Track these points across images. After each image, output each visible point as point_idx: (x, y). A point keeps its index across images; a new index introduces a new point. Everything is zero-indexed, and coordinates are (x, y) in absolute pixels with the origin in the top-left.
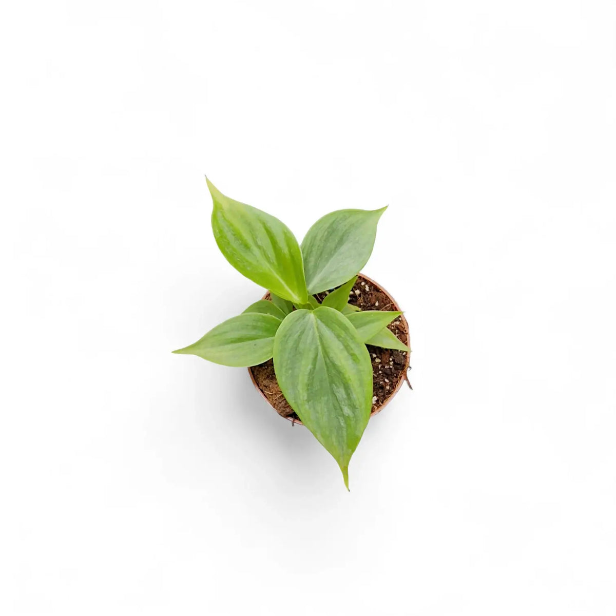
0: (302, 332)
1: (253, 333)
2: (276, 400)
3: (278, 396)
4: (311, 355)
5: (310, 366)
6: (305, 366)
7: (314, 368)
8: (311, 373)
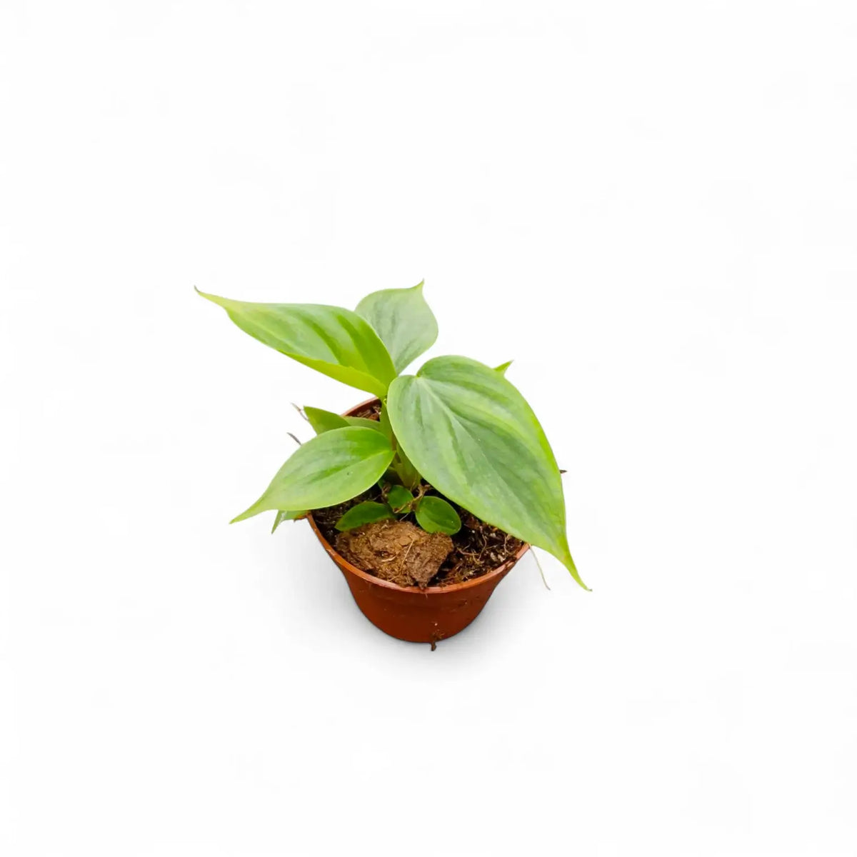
0: (418, 402)
1: (338, 459)
2: (405, 563)
3: (406, 555)
4: (444, 425)
5: (450, 438)
6: (444, 441)
7: (455, 439)
8: (455, 444)
